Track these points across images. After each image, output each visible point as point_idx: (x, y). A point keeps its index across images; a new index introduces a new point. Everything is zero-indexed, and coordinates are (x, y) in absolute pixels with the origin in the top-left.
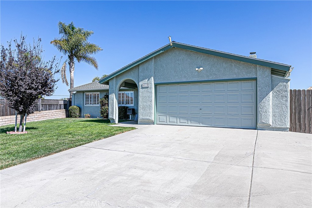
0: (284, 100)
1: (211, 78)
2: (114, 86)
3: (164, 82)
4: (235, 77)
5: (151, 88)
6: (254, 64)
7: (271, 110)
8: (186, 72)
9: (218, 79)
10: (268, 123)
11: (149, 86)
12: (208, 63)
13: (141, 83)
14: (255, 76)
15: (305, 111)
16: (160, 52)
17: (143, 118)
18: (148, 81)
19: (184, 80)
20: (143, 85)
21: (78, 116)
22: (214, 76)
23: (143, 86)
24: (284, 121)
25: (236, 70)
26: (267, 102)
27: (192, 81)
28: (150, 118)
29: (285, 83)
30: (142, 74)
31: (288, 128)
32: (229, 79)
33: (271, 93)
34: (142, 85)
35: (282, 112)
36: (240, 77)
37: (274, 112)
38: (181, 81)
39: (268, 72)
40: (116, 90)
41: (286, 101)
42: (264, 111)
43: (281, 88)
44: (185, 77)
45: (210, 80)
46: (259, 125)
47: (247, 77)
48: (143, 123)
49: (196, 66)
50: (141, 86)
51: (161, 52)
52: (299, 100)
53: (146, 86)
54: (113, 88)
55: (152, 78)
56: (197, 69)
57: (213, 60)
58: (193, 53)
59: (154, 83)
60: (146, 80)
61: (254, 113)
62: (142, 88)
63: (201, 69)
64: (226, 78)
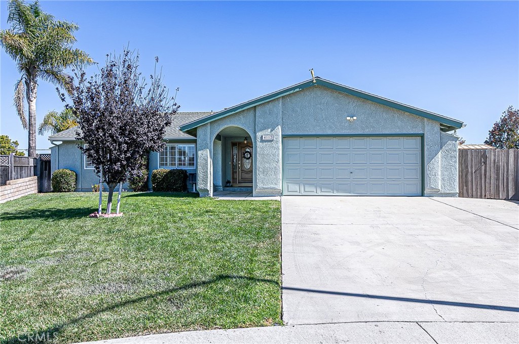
0: (453, 161)
1: (367, 132)
2: (209, 136)
3: (298, 133)
4: (398, 131)
5: (277, 142)
6: (420, 117)
7: (440, 173)
8: (331, 121)
9: (377, 133)
10: (437, 188)
11: (275, 139)
12: (364, 111)
13: (259, 134)
14: (421, 132)
15: (472, 174)
16: (296, 90)
17: (264, 187)
18: (272, 131)
19: (330, 132)
20: (264, 136)
21: (73, 189)
22: (372, 129)
23: (264, 139)
24: (453, 186)
25: (399, 123)
26: (436, 163)
27: (340, 133)
28: (276, 186)
29: (454, 142)
30: (262, 121)
31: (457, 193)
32: (390, 133)
33: (440, 152)
34: (262, 136)
35: (452, 175)
36: (404, 132)
37: (443, 175)
38: (324, 134)
39: (437, 127)
40: (210, 142)
41: (455, 162)
42: (433, 174)
43: (450, 147)
44: (330, 128)
45: (365, 133)
46: (426, 191)
47: (412, 133)
48: (263, 195)
49: (346, 114)
50: (260, 138)
51: (298, 90)
52: (466, 161)
53: (269, 138)
54: (205, 140)
55: (280, 127)
56: (348, 118)
57: (370, 107)
58: (342, 95)
59: (282, 135)
60: (269, 130)
61: (419, 177)
62: (262, 141)
63: (355, 118)
64: (387, 132)
